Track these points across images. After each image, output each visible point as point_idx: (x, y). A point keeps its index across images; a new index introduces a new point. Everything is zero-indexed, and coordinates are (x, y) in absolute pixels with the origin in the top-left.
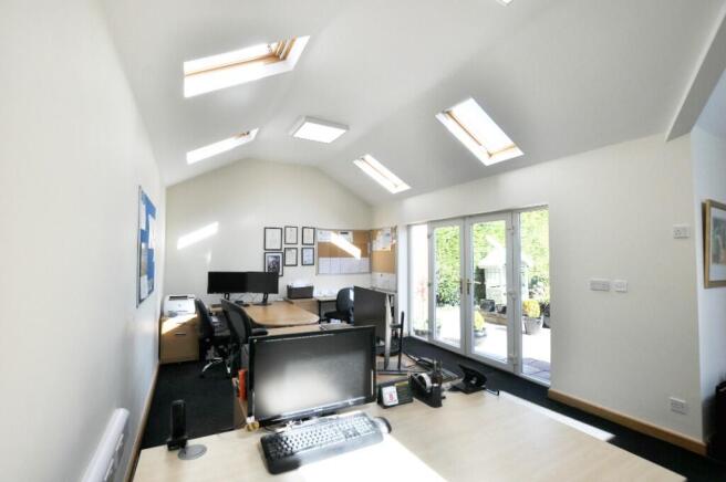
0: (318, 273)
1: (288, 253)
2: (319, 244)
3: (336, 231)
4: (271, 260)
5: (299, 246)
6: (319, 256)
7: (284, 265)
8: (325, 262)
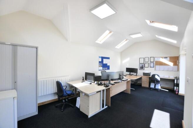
0: (155, 70)
1: (146, 64)
2: (156, 62)
3: (162, 57)
4: (141, 66)
5: (149, 62)
6: (156, 65)
7: (145, 67)
8: (158, 67)
